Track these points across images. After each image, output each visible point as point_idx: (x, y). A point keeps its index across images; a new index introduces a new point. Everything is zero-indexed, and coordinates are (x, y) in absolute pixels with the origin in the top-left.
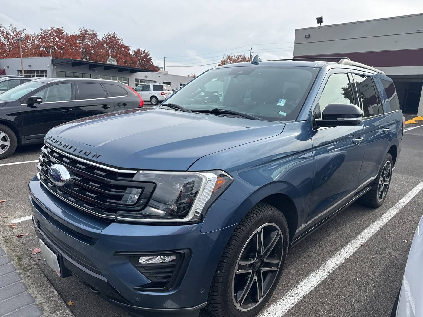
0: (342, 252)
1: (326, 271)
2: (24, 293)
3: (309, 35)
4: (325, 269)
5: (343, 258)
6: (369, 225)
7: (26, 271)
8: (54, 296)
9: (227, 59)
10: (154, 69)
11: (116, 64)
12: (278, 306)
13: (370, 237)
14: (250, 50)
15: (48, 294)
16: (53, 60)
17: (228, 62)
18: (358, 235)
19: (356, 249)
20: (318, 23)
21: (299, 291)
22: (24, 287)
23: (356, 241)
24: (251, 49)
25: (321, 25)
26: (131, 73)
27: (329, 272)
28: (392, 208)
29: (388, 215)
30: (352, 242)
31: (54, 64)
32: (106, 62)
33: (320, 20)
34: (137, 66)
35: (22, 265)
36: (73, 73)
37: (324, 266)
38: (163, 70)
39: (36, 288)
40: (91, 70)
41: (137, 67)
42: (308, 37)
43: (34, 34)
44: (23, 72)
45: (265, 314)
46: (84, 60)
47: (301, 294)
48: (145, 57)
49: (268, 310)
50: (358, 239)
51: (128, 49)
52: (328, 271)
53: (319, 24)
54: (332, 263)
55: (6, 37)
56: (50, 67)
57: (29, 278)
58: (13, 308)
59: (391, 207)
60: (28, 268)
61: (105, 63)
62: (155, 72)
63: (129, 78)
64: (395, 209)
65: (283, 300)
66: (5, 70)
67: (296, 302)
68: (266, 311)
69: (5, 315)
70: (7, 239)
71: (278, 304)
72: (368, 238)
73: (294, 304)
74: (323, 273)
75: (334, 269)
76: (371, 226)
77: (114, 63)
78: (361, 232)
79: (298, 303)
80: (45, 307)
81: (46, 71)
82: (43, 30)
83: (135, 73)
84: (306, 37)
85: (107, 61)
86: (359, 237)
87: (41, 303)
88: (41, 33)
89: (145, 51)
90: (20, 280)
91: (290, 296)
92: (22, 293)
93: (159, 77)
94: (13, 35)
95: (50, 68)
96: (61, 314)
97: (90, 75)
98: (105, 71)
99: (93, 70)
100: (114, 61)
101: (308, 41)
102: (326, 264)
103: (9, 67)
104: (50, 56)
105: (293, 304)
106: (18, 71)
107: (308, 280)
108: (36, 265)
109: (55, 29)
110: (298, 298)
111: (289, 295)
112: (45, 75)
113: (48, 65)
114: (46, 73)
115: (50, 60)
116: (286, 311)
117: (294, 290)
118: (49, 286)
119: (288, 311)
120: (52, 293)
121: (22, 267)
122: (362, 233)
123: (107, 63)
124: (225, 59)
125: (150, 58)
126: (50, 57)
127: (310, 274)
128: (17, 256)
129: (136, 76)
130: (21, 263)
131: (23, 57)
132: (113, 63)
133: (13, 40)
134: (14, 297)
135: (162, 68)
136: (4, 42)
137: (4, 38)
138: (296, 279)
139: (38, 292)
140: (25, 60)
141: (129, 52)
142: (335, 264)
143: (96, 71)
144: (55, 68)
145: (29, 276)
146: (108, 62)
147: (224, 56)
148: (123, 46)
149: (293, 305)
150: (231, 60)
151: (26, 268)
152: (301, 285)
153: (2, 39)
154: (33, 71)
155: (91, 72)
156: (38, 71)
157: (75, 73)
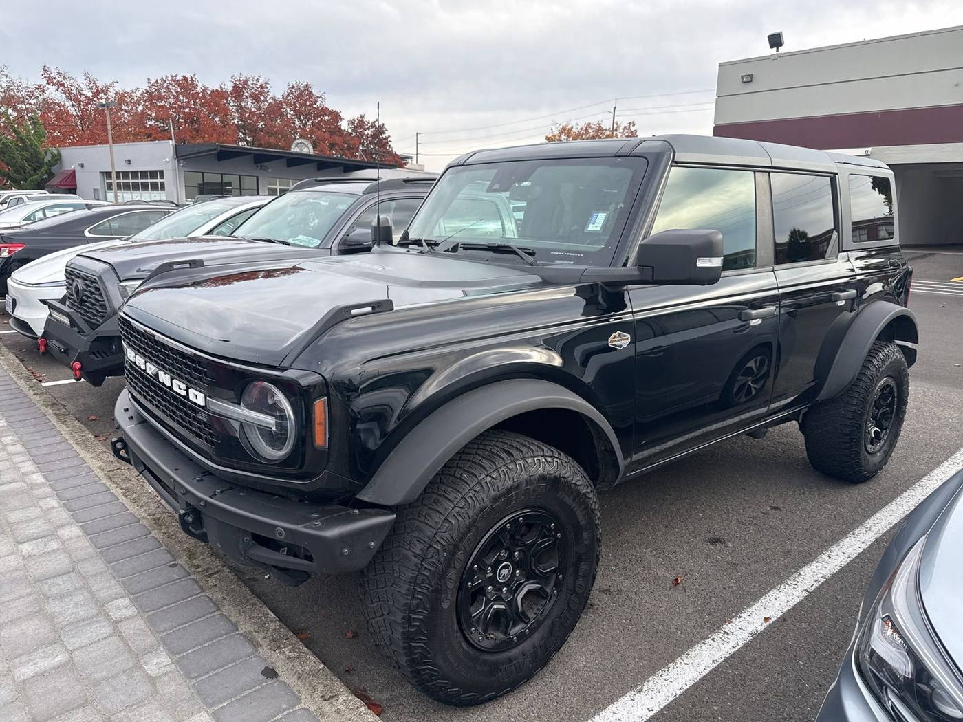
0: (835, 552)
1: (800, 589)
2: (215, 614)
3: (751, 76)
4: (799, 584)
5: (837, 562)
6: (892, 498)
7: (209, 576)
8: (272, 621)
9: (561, 133)
10: (396, 162)
11: (312, 152)
12: (704, 652)
13: (895, 522)
14: (612, 112)
15: (260, 618)
16: (176, 148)
17: (561, 140)
18: (869, 517)
19: (865, 546)
20: (772, 46)
21: (744, 624)
22: (212, 605)
23: (864, 531)
24: (615, 108)
25: (780, 52)
26: (344, 172)
27: (807, 591)
28: (946, 463)
29: (936, 477)
30: (856, 532)
31: (179, 157)
32: (290, 148)
33: (775, 41)
34: (359, 156)
35: (198, 566)
36: (220, 175)
37: (796, 578)
38: (414, 162)
39: (233, 607)
40: (257, 166)
41: (358, 158)
42: (749, 79)
43: (134, 91)
44: (114, 175)
45: (678, 665)
46: (241, 144)
47: (749, 631)
48: (375, 136)
49: (684, 657)
50: (868, 526)
51: (336, 117)
52: (805, 587)
53: (775, 49)
54: (812, 573)
55: (76, 100)
56: (171, 162)
57: (217, 589)
58: (200, 640)
59: (943, 462)
60: (211, 572)
61: (288, 151)
62: (398, 169)
64: (952, 466)
65: (713, 639)
66: (74, 172)
67: (741, 645)
68: (679, 659)
69: (190, 651)
70: (159, 518)
71: (704, 648)
72: (890, 524)
73: (737, 649)
74: (794, 592)
75: (817, 585)
76: (897, 501)
77: (309, 150)
78: (875, 512)
79: (745, 646)
80: (260, 640)
81: (162, 172)
82: (153, 81)
83: (355, 172)
84: (744, 80)
85: (293, 147)
86: (871, 522)
87: (250, 632)
88: (147, 89)
89: (375, 121)
90: (202, 592)
91: (728, 634)
92: (212, 615)
94: (90, 94)
95: (170, 166)
96: (290, 652)
97: (257, 177)
98: (290, 168)
99: (263, 168)
100: (307, 146)
101: (749, 88)
102: (800, 574)
103: (82, 165)
104: (172, 140)
105: (734, 647)
106: (103, 173)
107: (764, 605)
108: (224, 566)
109: (180, 78)
110: (743, 636)
111: (725, 632)
112: (162, 181)
113: (167, 160)
114: (162, 177)
115: (171, 147)
116: (721, 661)
117: (736, 622)
118: (258, 604)
119: (724, 661)
120: (266, 615)
121: (200, 570)
122: (878, 515)
123: (292, 150)
124: (556, 133)
125: (387, 138)
127: (766, 593)
128: (185, 550)
130: (195, 562)
131: (113, 143)
132: (305, 151)
133: (89, 106)
134: (198, 620)
135: (411, 158)
136: (72, 111)
137: (71, 100)
138: (739, 602)
139: (240, 613)
140: (118, 148)
141: (339, 124)
142: (820, 575)
143: (270, 170)
144: (182, 165)
145: (216, 585)
146: (295, 149)
147: (554, 127)
148: (325, 111)
149: (734, 650)
150: (568, 134)
151: (207, 570)
152: (749, 614)
153: (68, 103)
154: (135, 172)
155: (258, 172)
156: (146, 172)
157: (205, 174)
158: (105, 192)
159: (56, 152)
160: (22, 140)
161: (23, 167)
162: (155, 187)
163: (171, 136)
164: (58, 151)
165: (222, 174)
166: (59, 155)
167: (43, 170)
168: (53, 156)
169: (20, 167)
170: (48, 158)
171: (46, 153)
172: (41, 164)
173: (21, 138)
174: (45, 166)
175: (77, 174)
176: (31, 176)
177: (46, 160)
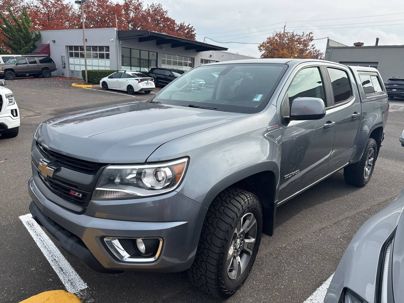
14: (284, 28)
16: (119, 32)
24: (285, 26)
26: (197, 52)
31: (119, 38)
36: (139, 51)
40: (158, 46)
43: (68, 4)
48: (188, 32)
56: (114, 41)
63: (195, 58)
66: (49, 45)
81: (108, 48)
89: (188, 25)
93: (223, 56)
95: (114, 44)
97: (157, 53)
99: (161, 47)
103: (54, 42)
104: (116, 27)
106: (67, 46)
112: (107, 52)
113: (112, 40)
114: (108, 50)
115: (116, 32)
125: (194, 34)
126: (116, 29)
129: (201, 56)
131: (85, 28)
137: (43, 5)
141: (174, 26)
143: (164, 49)
144: (121, 43)
148: (168, 19)
153: (42, 6)
154: (95, 46)
155: (157, 50)
156: (96, 47)
157: (141, 51)
158: (68, 58)
159: (38, 33)
160: (19, 25)
161: (20, 42)
162: (102, 56)
163: (116, 25)
164: (39, 32)
165: (140, 50)
166: (40, 35)
167: (31, 43)
168: (36, 35)
169: (18, 41)
170: (34, 36)
171: (32, 33)
172: (30, 40)
173: (18, 24)
174: (32, 41)
175: (50, 47)
176: (24, 46)
177: (32, 38)
